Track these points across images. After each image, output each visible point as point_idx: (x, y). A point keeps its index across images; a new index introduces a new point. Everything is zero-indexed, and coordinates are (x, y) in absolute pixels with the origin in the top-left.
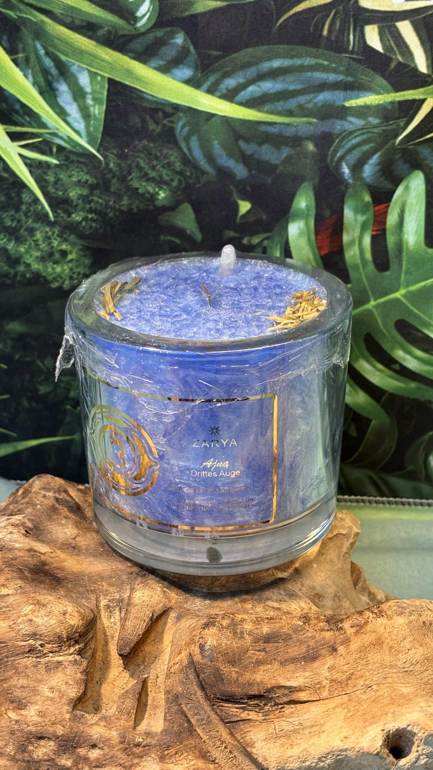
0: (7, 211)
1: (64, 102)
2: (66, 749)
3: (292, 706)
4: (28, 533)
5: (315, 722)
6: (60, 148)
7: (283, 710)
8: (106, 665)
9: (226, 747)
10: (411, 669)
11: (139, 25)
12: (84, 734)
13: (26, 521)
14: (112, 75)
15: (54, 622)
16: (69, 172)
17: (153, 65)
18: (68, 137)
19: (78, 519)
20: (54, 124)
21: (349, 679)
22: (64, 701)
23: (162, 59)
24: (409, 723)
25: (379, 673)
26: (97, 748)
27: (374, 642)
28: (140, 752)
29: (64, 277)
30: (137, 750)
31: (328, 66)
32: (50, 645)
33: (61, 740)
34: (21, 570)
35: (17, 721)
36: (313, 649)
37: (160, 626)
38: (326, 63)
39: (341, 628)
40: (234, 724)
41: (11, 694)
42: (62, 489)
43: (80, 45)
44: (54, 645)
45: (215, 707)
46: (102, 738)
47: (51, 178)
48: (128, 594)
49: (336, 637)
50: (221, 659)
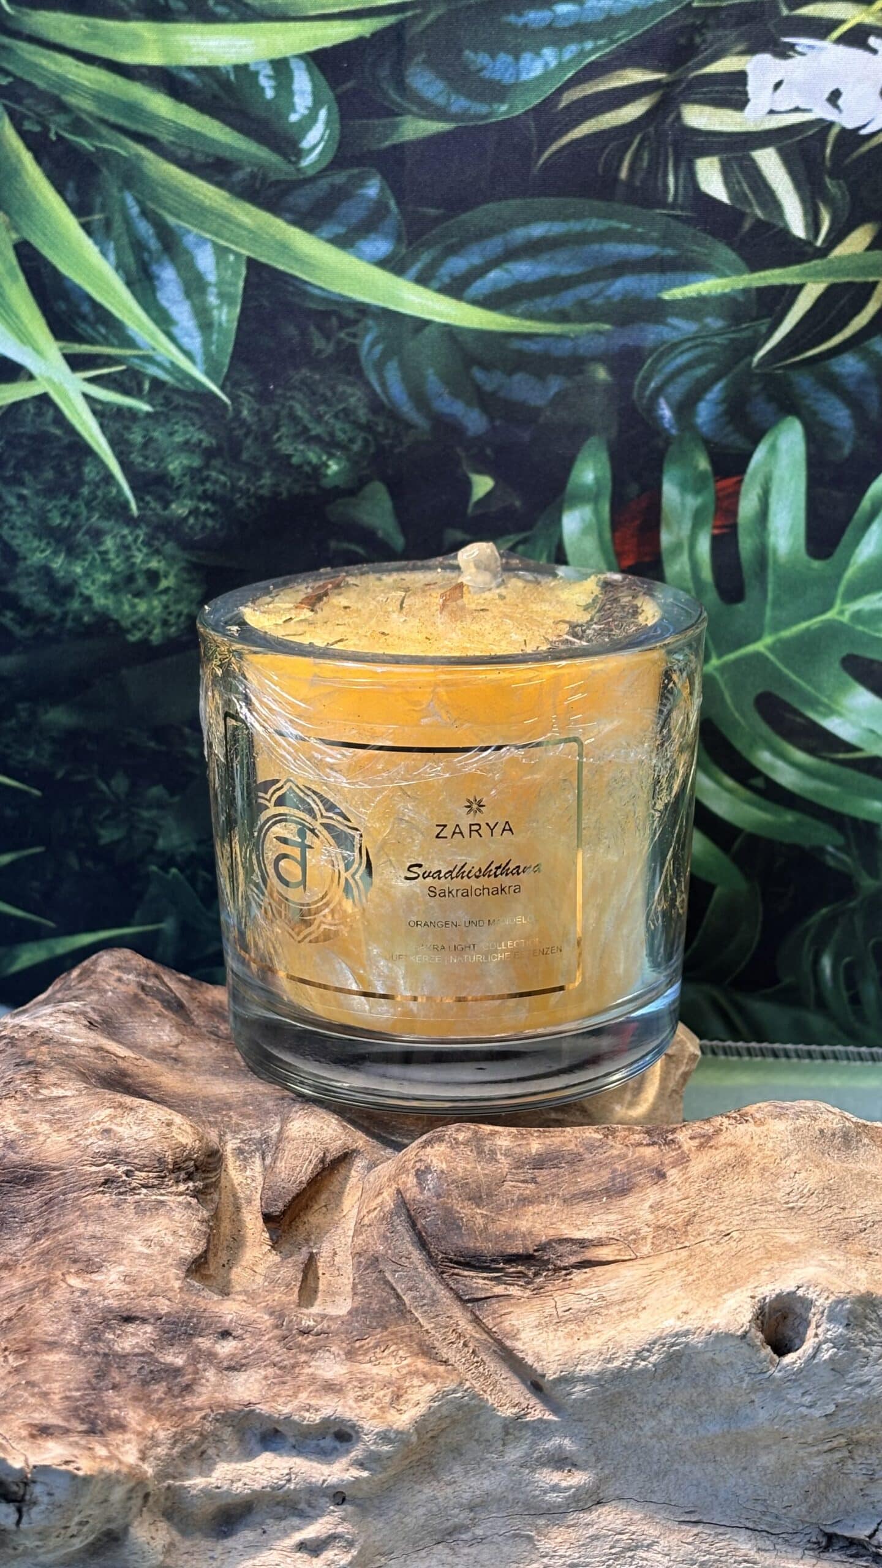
0: (55, 498)
1: (168, 300)
2: (174, 1337)
3: (587, 1270)
4: (91, 1025)
5: (629, 1293)
6: (157, 384)
7: (569, 1277)
8: (237, 1242)
9: (465, 1345)
10: (800, 1204)
11: (305, 163)
12: (206, 1314)
13: (89, 1010)
14: (254, 252)
15: (151, 1134)
16: (169, 426)
17: (324, 235)
18: (172, 363)
19: (180, 1021)
20: (148, 339)
21: (688, 1223)
22: (169, 1261)
23: (340, 223)
24: (800, 1283)
25: (742, 1213)
26: (231, 1338)
27: (732, 1162)
28: (311, 1343)
29: (152, 621)
30: (305, 1341)
31: (629, 231)
32: (143, 1174)
33: (166, 1322)
34: (84, 1074)
35: (84, 1292)
36: (624, 1174)
37: (336, 1183)
38: (625, 226)
39: (673, 1141)
40: (480, 1303)
41: (73, 1248)
42: (151, 972)
43: (201, 197)
44: (151, 1175)
45: (445, 1276)
46: (241, 1319)
47: (137, 437)
48: (277, 1130)
49: (664, 1155)
50: (455, 1193)
